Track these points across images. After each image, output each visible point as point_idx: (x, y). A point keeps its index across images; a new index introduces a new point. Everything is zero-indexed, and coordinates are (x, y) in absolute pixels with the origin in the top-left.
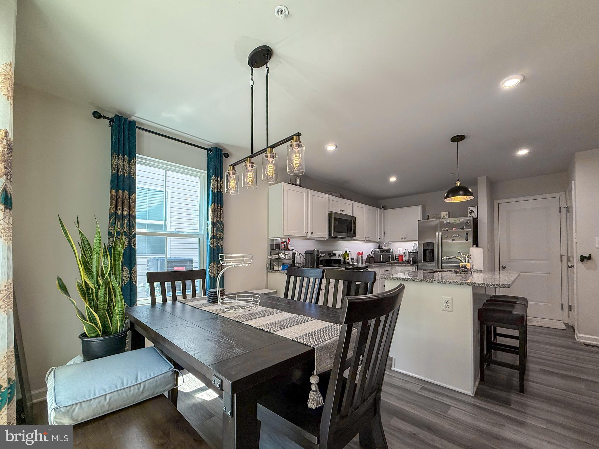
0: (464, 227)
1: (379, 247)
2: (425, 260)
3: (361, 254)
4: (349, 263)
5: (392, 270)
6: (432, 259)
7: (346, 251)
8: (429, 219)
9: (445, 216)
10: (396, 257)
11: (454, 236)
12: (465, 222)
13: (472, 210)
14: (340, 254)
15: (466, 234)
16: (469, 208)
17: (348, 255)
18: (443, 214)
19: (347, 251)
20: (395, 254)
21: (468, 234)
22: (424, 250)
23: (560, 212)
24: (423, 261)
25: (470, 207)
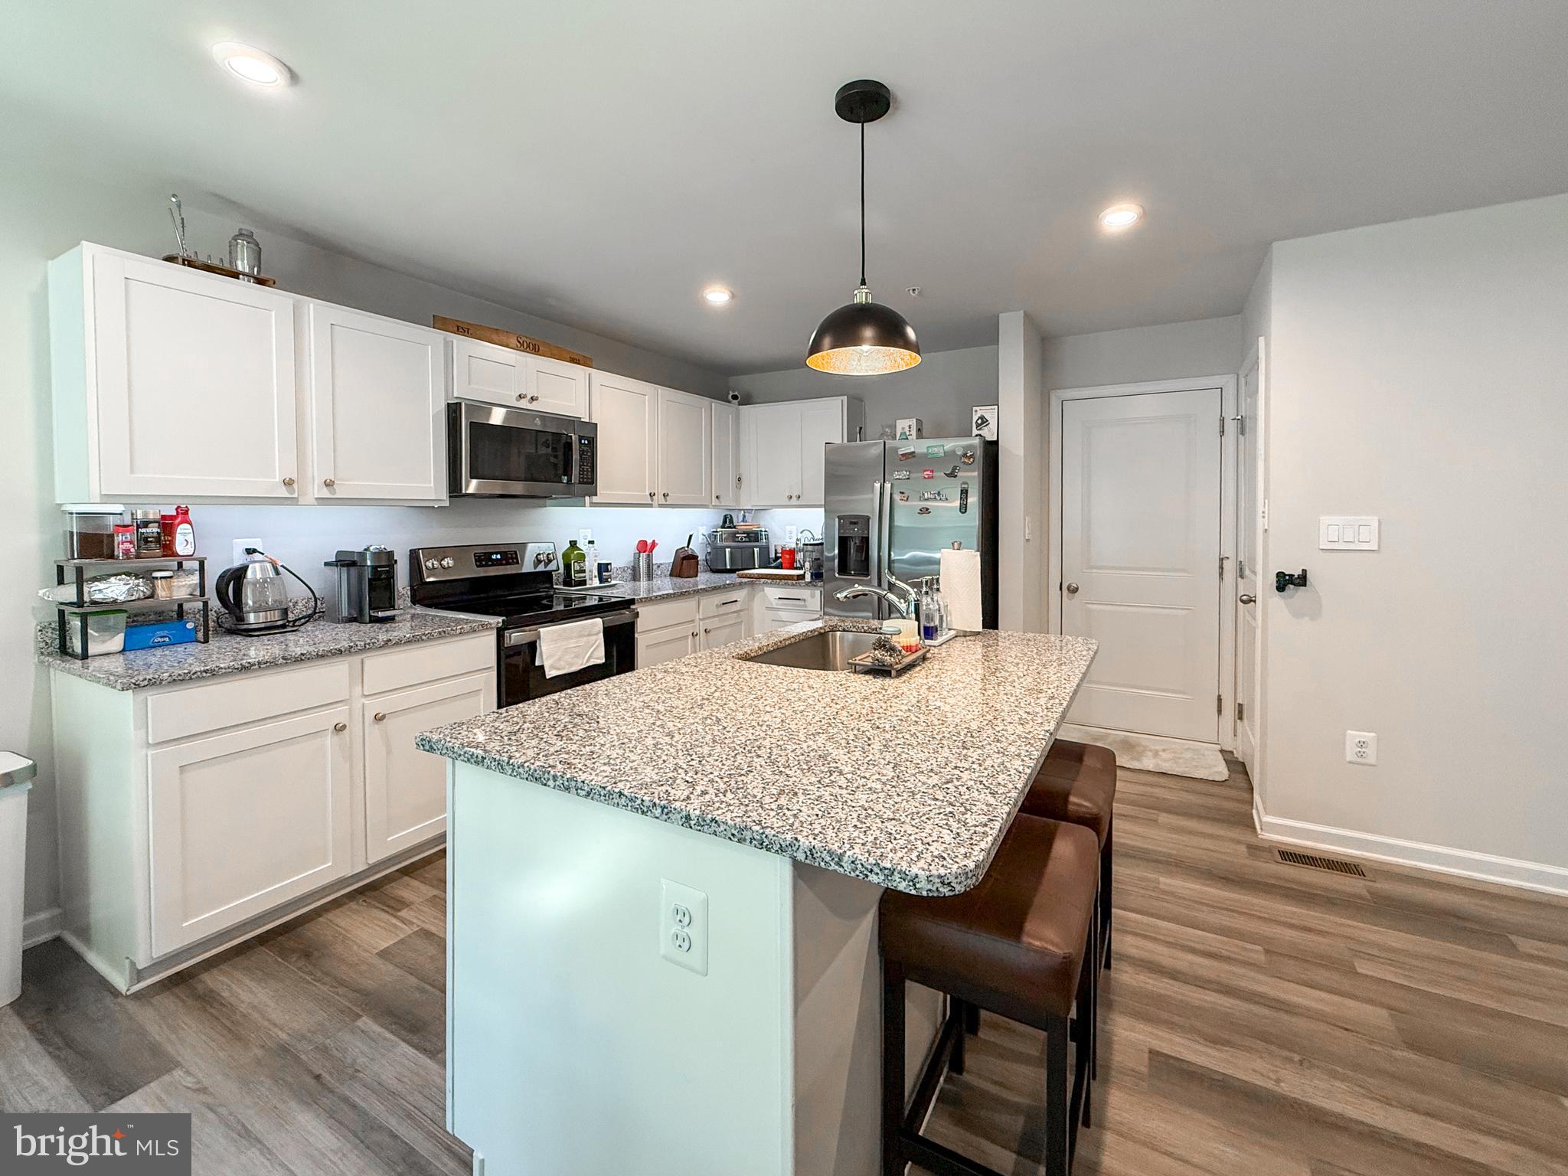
0: (955, 468)
1: (725, 522)
2: (843, 569)
3: (649, 547)
4: (583, 582)
5: (751, 598)
6: (864, 569)
7: (573, 544)
8: (860, 441)
9: (908, 433)
10: (776, 553)
11: (926, 497)
12: (960, 453)
13: (982, 418)
14: (539, 554)
15: (962, 491)
16: (974, 408)
17: (582, 557)
18: (902, 425)
19: (576, 541)
20: (775, 546)
21: (967, 491)
22: (840, 538)
23: (1222, 432)
24: (837, 575)
25: (978, 408)
